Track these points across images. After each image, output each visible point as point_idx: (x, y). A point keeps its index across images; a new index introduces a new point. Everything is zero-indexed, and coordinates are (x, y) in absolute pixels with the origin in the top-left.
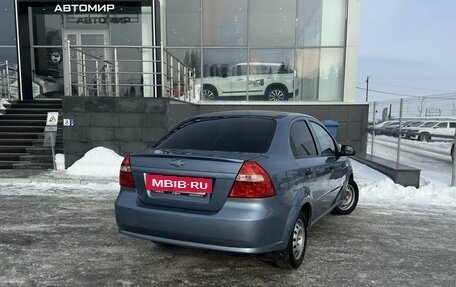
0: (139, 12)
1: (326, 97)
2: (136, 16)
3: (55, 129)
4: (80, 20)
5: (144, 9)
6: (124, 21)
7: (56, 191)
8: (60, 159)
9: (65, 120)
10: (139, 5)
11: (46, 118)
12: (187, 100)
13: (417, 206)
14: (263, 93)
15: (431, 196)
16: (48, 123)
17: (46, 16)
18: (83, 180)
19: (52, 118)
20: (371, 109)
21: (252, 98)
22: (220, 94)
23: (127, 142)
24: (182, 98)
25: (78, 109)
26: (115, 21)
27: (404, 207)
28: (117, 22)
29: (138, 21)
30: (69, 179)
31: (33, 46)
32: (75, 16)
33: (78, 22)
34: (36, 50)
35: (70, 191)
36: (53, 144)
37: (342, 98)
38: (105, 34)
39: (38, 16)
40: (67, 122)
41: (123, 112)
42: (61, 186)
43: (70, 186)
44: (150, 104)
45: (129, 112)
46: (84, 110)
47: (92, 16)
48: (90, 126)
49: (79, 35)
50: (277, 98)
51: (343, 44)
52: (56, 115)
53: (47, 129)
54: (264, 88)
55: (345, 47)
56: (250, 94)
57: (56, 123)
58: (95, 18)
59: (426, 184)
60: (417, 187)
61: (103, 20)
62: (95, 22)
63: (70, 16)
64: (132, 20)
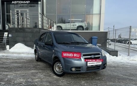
0: (38, 4)
1: (95, 29)
2: (37, 5)
3: (6, 38)
4: (20, 6)
5: (39, 3)
6: (34, 6)
7: (3, 56)
8: (8, 47)
9: (9, 35)
10: (38, 1)
15: (121, 59)
16: (4, 36)
17: (10, 5)
18: (13, 53)
19: (6, 34)
20: (108, 33)
22: (63, 29)
23: (28, 42)
24: (50, 30)
25: (13, 31)
26: (31, 6)
28: (32, 7)
29: (38, 7)
30: (9, 53)
31: (6, 14)
32: (19, 5)
33: (20, 7)
34: (7, 15)
36: (6, 42)
37: (99, 30)
38: (28, 10)
39: (8, 5)
40: (10, 35)
41: (26, 32)
42: (6, 55)
43: (8, 55)
45: (29, 32)
46: (15, 32)
47: (24, 5)
48: (17, 37)
49: (20, 10)
50: (80, 30)
51: (100, 13)
52: (7, 33)
53: (4, 38)
54: (76, 27)
55: (100, 14)
56: (71, 29)
57: (7, 36)
59: (120, 55)
61: (27, 6)
62: (25, 7)
63: (18, 5)
64: (36, 6)
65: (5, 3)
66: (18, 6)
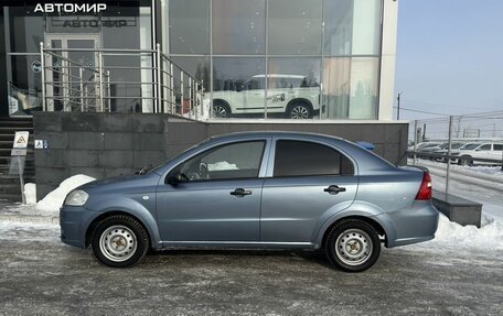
0: (137, 14)
1: (359, 115)
2: (133, 18)
3: (24, 153)
4: (66, 24)
5: (142, 10)
6: (120, 24)
7: (18, 232)
8: (30, 190)
9: (36, 142)
10: (138, 5)
11: (13, 139)
12: (193, 118)
13: (482, 252)
14: (283, 110)
15: (497, 238)
16: (15, 145)
17: (26, 18)
18: (56, 217)
19: (21, 138)
21: (271, 115)
22: (234, 111)
23: (114, 168)
24: (186, 116)
25: (53, 127)
26: (108, 24)
27: (465, 253)
28: (111, 26)
29: (136, 26)
30: (38, 216)
31: (9, 53)
32: (61, 18)
33: (65, 26)
34: (12, 56)
35: (36, 232)
36: (21, 172)
37: (376, 116)
38: (97, 39)
39: (17, 20)
40: (39, 144)
41: (109, 131)
42: (26, 225)
43: (37, 225)
44: (144, 121)
45: (117, 131)
46: (60, 129)
47: (81, 18)
48: (68, 148)
49: (64, 39)
50: (300, 116)
51: (378, 53)
52: (26, 135)
53: (13, 153)
54: (285, 104)
55: (380, 56)
56: (269, 111)
57: (25, 145)
58: (85, 21)
59: (489, 222)
60: (479, 227)
61: (94, 24)
62: (85, 26)
63: (55, 18)
64: (128, 23)
65: (6, 9)
66: (54, 23)
